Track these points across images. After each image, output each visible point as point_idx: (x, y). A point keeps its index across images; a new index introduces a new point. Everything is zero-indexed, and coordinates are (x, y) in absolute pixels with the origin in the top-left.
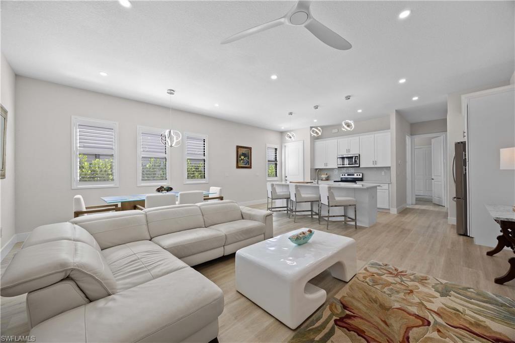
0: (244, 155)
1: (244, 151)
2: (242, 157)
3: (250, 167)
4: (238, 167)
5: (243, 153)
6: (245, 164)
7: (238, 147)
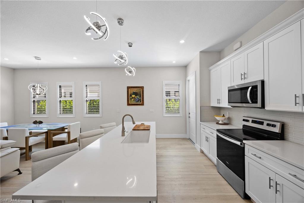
0: (136, 94)
1: (135, 90)
2: (133, 96)
3: (143, 104)
4: (128, 104)
5: (133, 92)
6: (137, 102)
7: (128, 88)
